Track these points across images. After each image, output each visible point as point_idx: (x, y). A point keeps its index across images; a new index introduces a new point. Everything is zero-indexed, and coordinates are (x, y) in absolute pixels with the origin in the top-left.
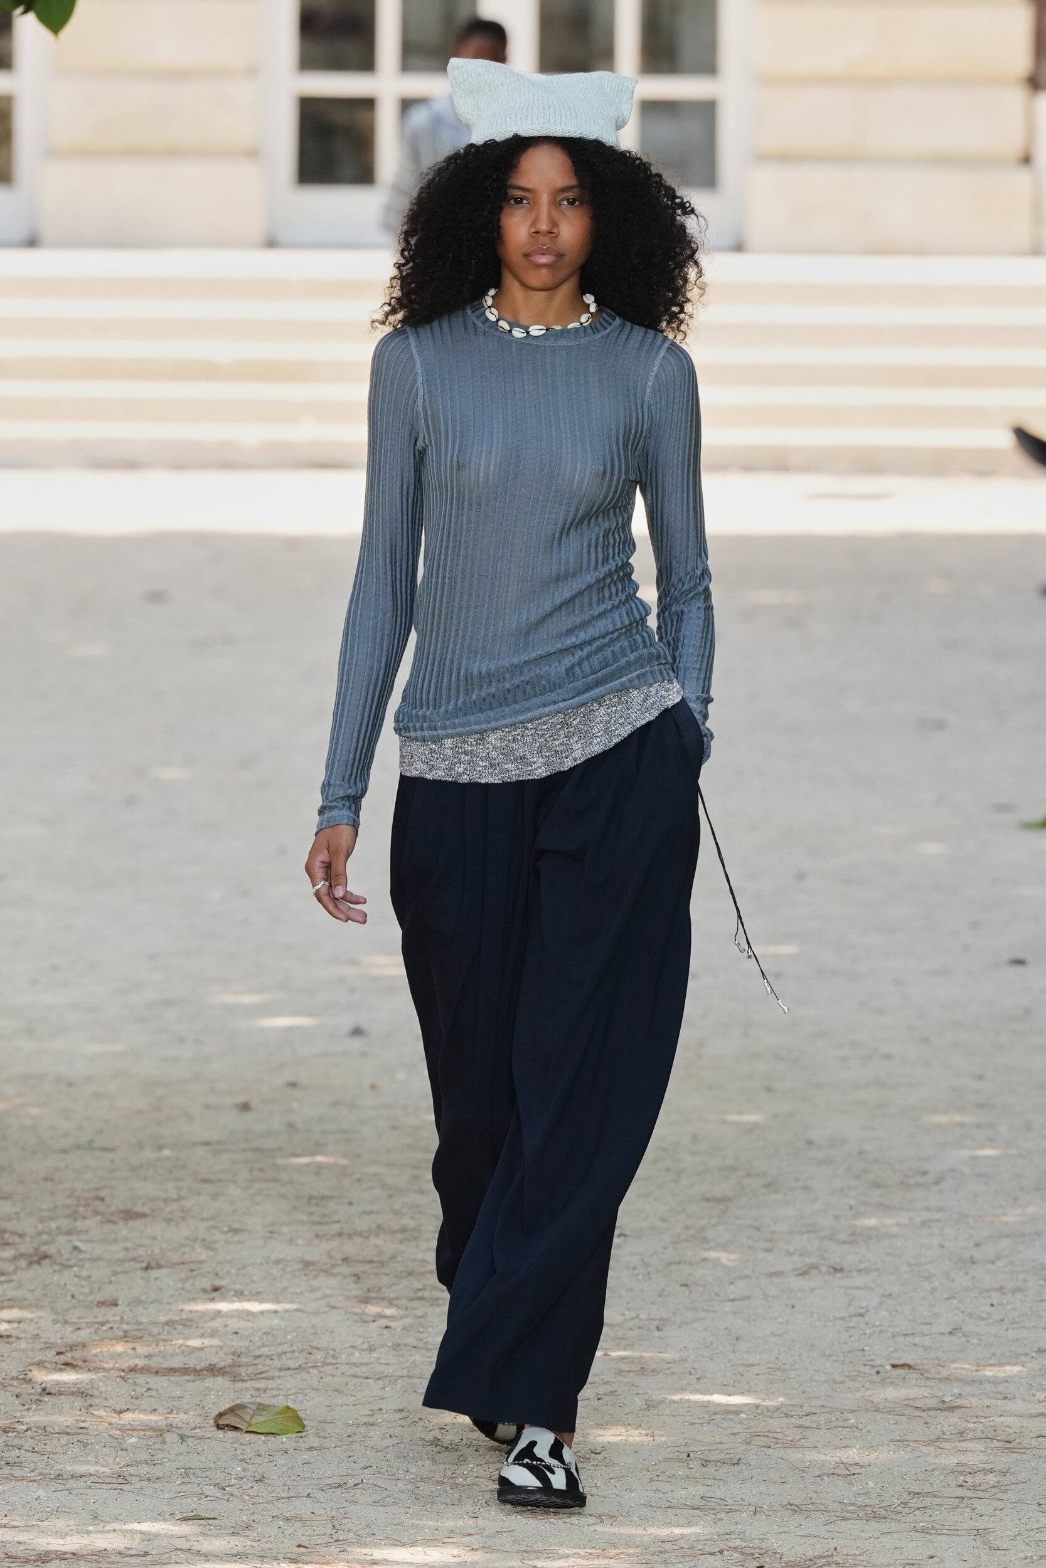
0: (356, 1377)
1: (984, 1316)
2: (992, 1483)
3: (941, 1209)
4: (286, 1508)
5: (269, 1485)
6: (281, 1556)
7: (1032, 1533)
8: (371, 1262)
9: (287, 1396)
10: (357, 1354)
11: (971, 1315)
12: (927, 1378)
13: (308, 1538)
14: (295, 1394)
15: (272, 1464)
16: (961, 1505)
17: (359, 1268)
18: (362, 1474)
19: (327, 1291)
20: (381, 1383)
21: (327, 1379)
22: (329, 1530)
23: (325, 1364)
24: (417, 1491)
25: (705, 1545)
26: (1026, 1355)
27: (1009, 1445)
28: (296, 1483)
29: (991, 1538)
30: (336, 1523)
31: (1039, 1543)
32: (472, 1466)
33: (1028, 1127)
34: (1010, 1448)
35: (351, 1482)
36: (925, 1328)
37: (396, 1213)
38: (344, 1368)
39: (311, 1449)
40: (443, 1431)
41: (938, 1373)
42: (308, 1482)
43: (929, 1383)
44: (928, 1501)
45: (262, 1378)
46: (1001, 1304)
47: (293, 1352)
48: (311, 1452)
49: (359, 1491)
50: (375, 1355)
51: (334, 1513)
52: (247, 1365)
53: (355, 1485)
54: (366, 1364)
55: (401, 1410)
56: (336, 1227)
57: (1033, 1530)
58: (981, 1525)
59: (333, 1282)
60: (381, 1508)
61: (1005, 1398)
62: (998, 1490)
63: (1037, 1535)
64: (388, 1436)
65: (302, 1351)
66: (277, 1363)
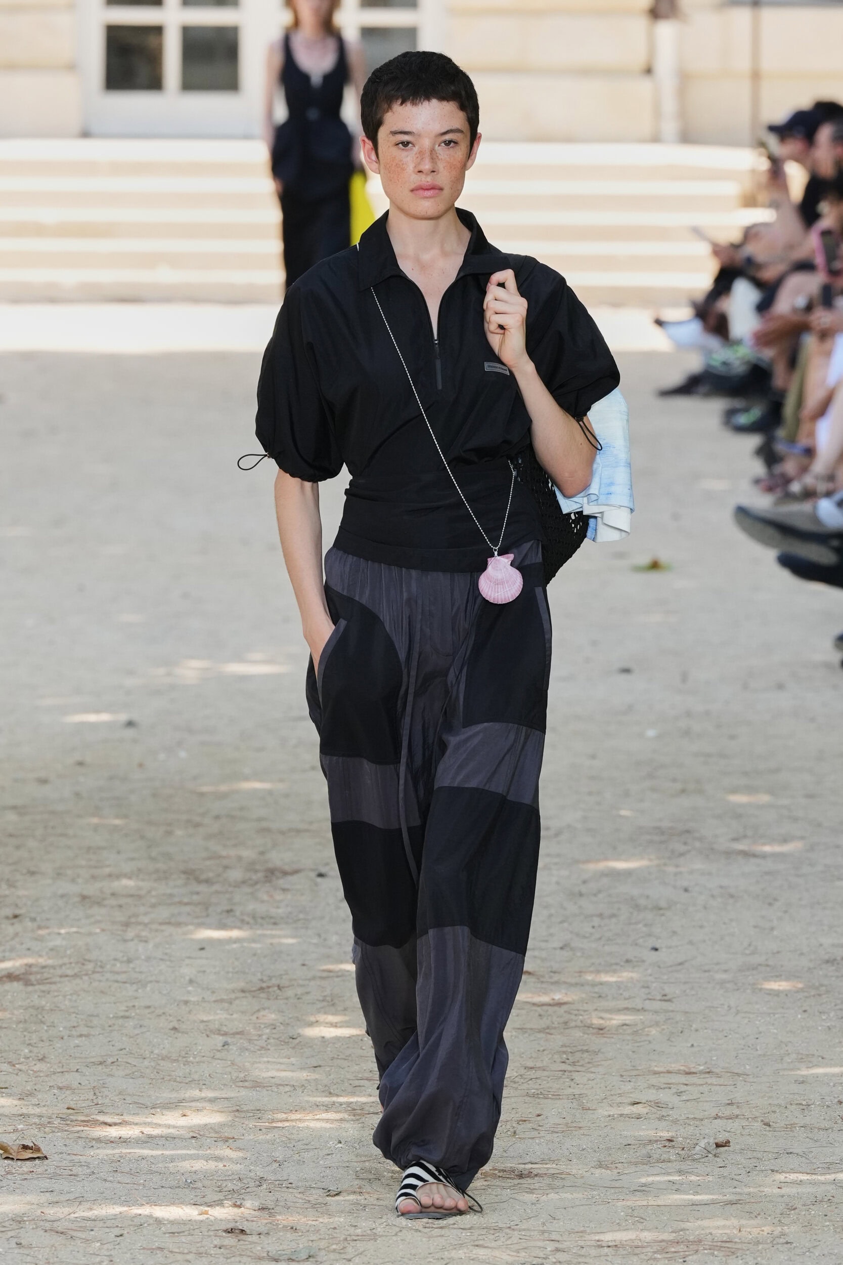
0: (117, 981)
1: (587, 935)
2: (587, 1060)
3: (558, 855)
4: (60, 1080)
5: (48, 1063)
6: (54, 1116)
7: (614, 1097)
8: (132, 896)
9: (65, 996)
10: (118, 965)
11: (578, 935)
12: (542, 982)
13: (74, 1102)
14: (71, 995)
15: (51, 1047)
16: (564, 1077)
17: (123, 901)
18: (118, 1055)
19: (99, 918)
20: (135, 987)
21: (95, 984)
22: (91, 1097)
23: (94, 972)
24: (158, 1067)
25: (371, 1106)
26: (617, 964)
27: (601, 1032)
28: (68, 1061)
29: (584, 1101)
30: (97, 1092)
31: (620, 1105)
32: (200, 1048)
33: (627, 794)
34: (602, 1034)
35: (110, 1060)
36: (543, 945)
37: (153, 859)
38: (108, 975)
39: (81, 1036)
40: (180, 1022)
41: (551, 977)
42: (78, 1060)
43: (544, 986)
44: (539, 1074)
45: (48, 983)
46: (600, 926)
47: (71, 963)
48: (80, 1039)
49: (115, 1067)
50: (131, 965)
51: (96, 1084)
52: (37, 973)
53: (113, 1063)
54: (125, 972)
55: (149, 1007)
56: (107, 870)
57: (615, 1095)
58: (577, 1092)
59: (103, 911)
60: (131, 1080)
61: (600, 997)
62: (591, 1065)
63: (619, 1099)
64: (139, 1026)
65: (77, 963)
66: (59, 972)
